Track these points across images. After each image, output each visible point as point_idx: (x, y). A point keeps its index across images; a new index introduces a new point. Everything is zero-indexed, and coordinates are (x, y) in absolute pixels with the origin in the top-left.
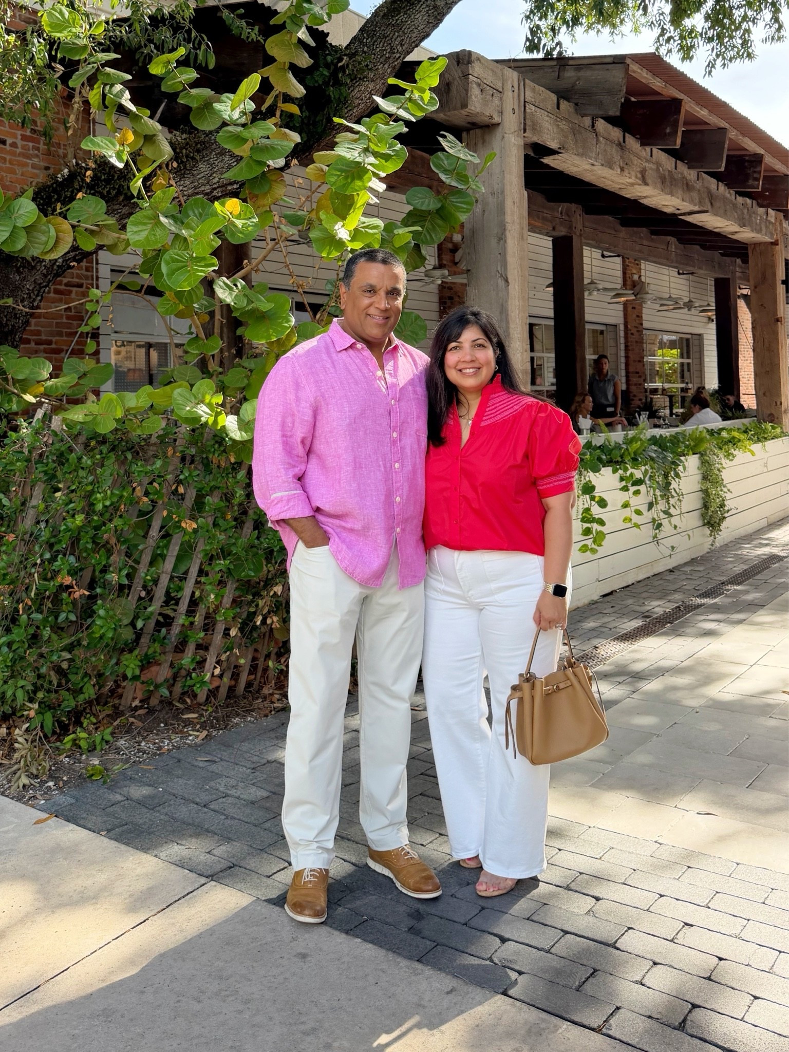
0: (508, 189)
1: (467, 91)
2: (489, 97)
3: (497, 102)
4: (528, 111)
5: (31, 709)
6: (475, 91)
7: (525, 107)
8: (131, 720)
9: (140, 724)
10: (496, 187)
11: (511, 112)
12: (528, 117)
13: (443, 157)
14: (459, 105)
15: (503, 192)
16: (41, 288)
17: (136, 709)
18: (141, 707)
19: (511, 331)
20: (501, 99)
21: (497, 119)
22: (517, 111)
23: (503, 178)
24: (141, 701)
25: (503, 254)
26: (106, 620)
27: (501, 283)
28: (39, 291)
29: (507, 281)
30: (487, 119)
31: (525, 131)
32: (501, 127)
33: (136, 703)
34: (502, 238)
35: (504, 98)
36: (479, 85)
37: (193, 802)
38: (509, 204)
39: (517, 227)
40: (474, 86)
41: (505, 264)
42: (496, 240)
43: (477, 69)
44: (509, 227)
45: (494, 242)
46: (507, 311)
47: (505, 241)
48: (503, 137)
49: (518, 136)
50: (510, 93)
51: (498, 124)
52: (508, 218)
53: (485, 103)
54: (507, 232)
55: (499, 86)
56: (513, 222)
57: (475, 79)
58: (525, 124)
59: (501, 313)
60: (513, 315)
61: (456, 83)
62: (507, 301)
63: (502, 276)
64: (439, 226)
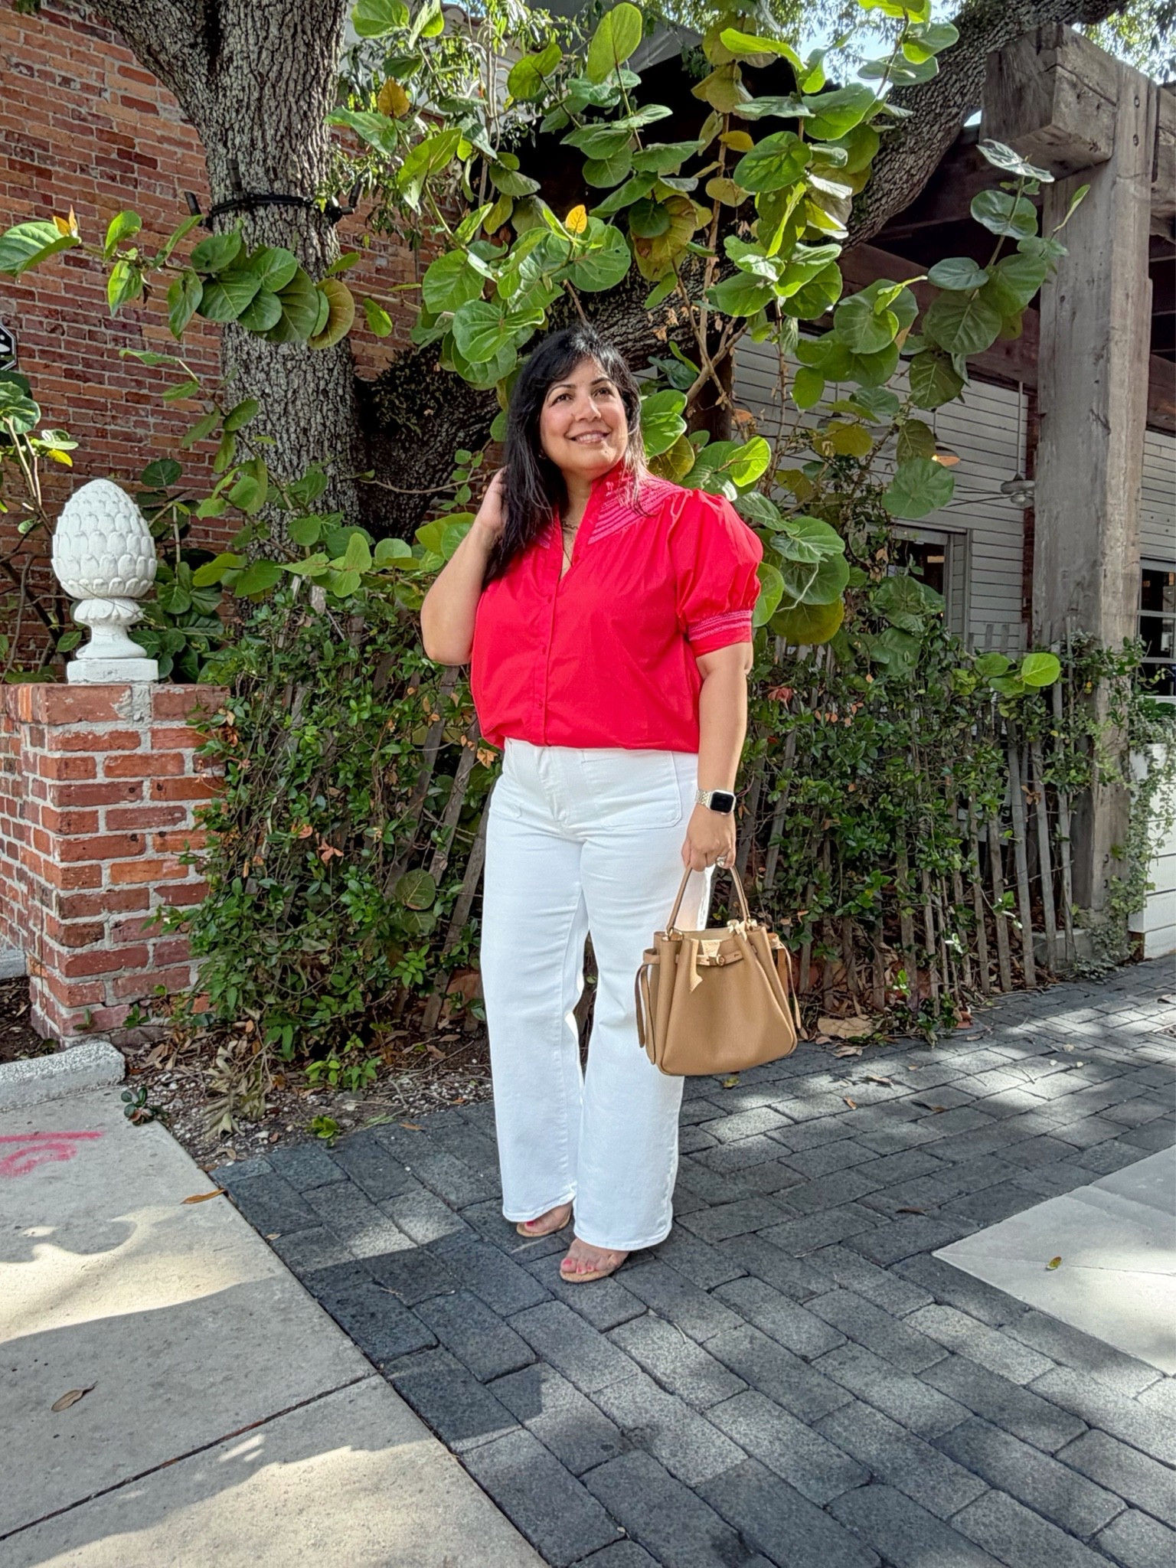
0: (1117, 273)
1: (1051, 94)
2: (1091, 110)
3: (1105, 119)
4: (1162, 143)
5: (250, 1018)
6: (1067, 96)
7: (1157, 136)
8: (432, 1048)
9: (442, 1056)
10: (1097, 268)
11: (1132, 142)
12: (1161, 153)
13: (995, 200)
14: (1036, 121)
15: (1108, 277)
16: (436, 472)
17: (443, 1032)
18: (452, 1031)
19: (1109, 509)
20: (1114, 115)
21: (1104, 149)
22: (1142, 140)
23: (1111, 251)
24: (451, 1023)
25: (1103, 382)
26: (357, 896)
27: (1097, 429)
28: (433, 476)
29: (1106, 426)
30: (1086, 149)
31: (1154, 179)
32: (1111, 164)
33: (444, 1024)
34: (1102, 355)
35: (1119, 116)
36: (1074, 86)
37: (444, 1201)
38: (1118, 295)
39: (1130, 336)
40: (1066, 86)
41: (1105, 397)
42: (1092, 360)
43: (1072, 57)
44: (1116, 335)
45: (1088, 361)
46: (1104, 474)
47: (1108, 360)
48: (1114, 183)
49: (1141, 183)
50: (1132, 109)
51: (1107, 161)
52: (1116, 322)
53: (1085, 118)
54: (1112, 344)
55: (1112, 92)
56: (1124, 329)
57: (1067, 75)
58: (1155, 165)
59: (1093, 480)
60: (1113, 482)
61: (1033, 84)
62: (1104, 460)
63: (1098, 417)
64: (986, 322)
